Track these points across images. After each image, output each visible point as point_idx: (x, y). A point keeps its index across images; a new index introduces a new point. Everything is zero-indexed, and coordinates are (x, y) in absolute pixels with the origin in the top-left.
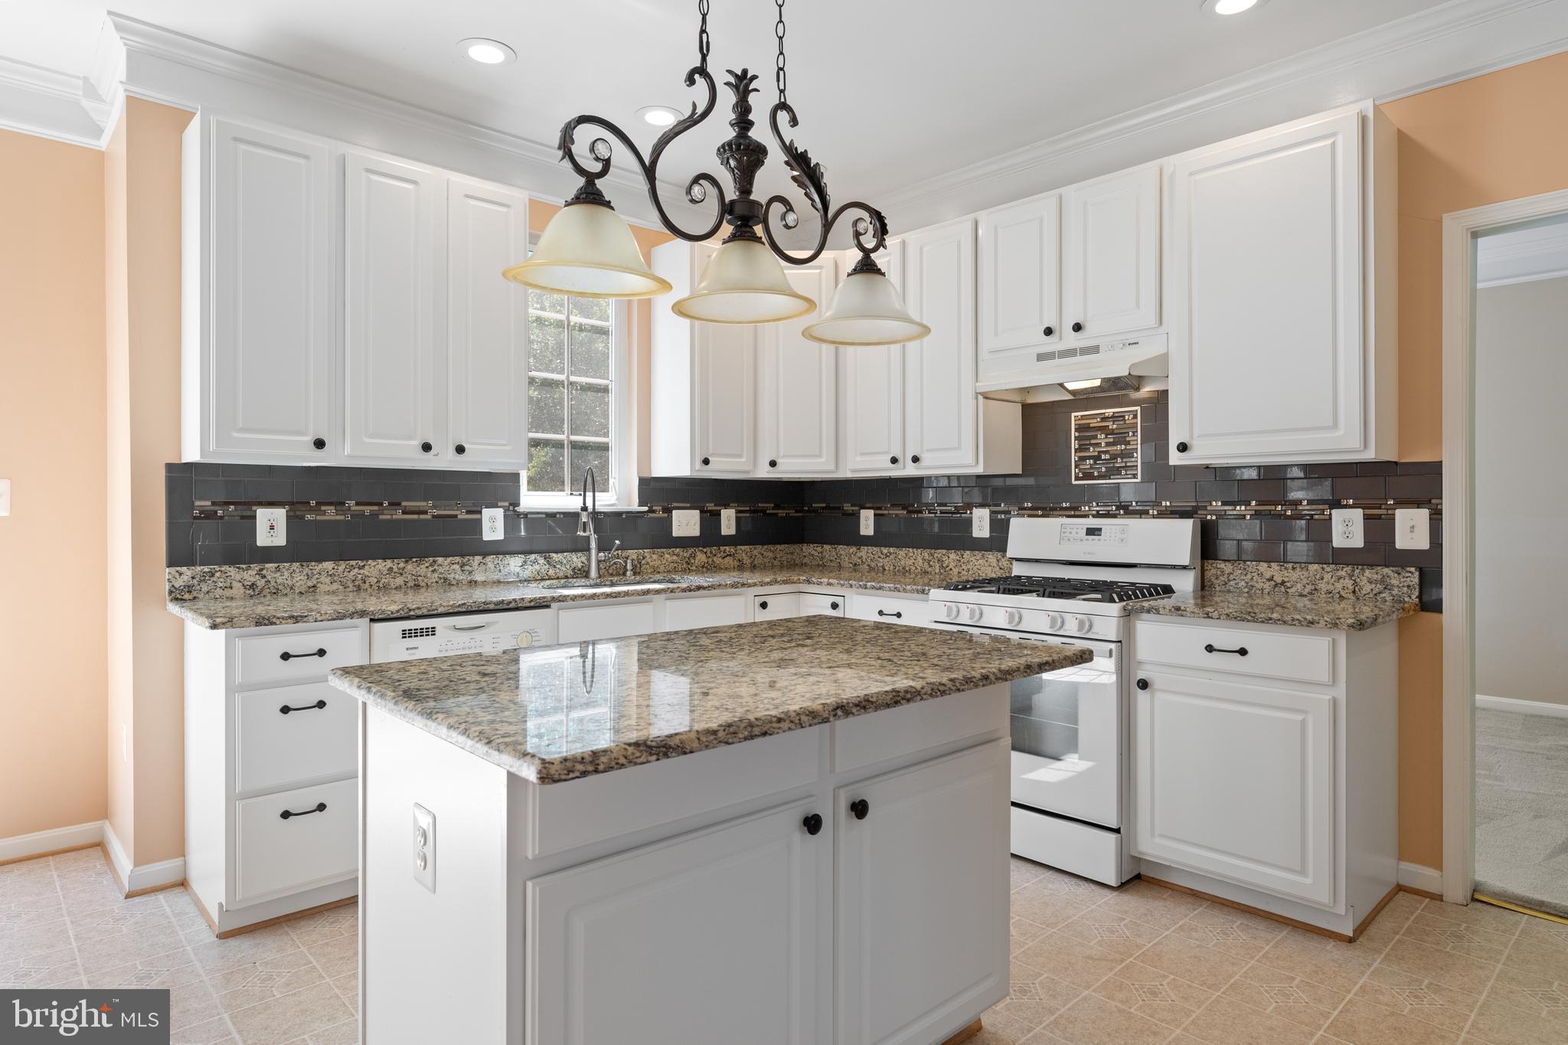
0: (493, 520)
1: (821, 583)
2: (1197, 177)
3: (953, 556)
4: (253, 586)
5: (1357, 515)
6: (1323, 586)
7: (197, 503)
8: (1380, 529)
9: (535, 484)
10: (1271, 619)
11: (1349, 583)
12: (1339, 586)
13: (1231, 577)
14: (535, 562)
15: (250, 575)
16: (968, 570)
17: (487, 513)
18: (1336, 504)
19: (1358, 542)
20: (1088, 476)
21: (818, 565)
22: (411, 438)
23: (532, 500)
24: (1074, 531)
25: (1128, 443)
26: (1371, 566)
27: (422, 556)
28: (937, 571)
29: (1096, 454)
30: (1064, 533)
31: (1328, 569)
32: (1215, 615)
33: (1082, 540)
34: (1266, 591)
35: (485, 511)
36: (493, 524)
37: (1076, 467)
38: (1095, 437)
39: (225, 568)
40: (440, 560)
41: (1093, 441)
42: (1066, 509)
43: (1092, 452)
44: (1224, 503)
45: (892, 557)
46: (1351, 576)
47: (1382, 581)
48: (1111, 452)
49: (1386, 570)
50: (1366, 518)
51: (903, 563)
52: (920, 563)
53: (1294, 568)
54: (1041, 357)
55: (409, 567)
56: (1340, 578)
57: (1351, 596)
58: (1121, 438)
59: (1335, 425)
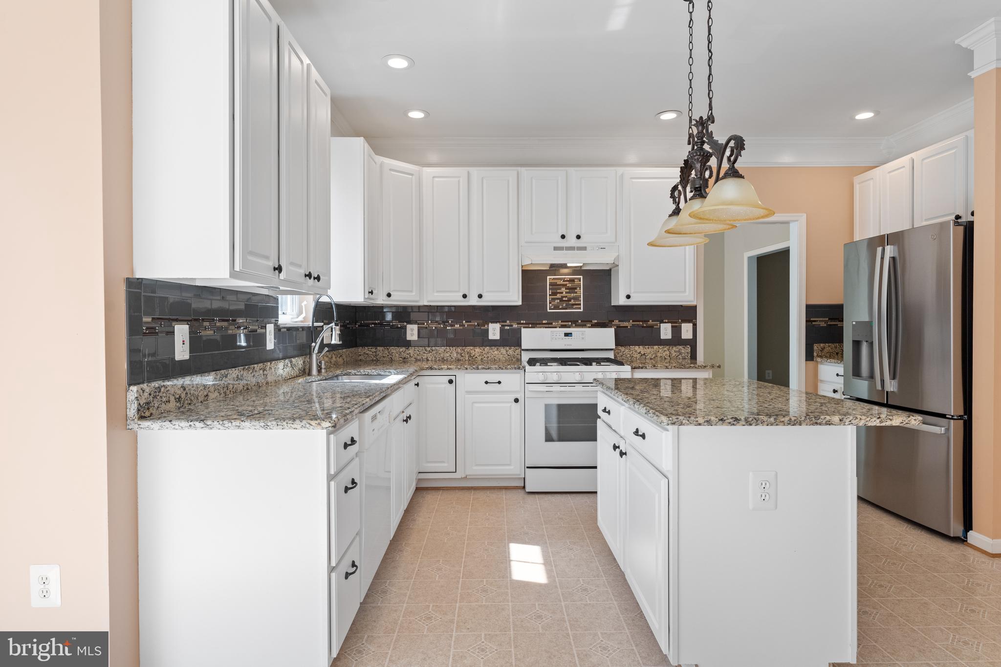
0: (270, 333)
1: (442, 368)
2: (634, 180)
3: (478, 350)
4: (179, 398)
5: (669, 326)
6: (659, 355)
7: (144, 320)
8: (676, 331)
10: (691, 367)
11: (668, 353)
12: (664, 354)
13: (624, 353)
14: (287, 365)
15: (178, 388)
16: (488, 357)
17: (268, 328)
18: (662, 322)
19: (669, 336)
20: (556, 307)
21: (373, 360)
24: (558, 335)
25: (576, 293)
26: (675, 345)
27: (249, 364)
28: (467, 359)
29: (560, 297)
30: (553, 335)
31: (661, 348)
32: (670, 367)
33: (562, 339)
34: (638, 358)
36: (270, 337)
37: (550, 303)
38: (560, 289)
40: (255, 366)
41: (558, 291)
42: (545, 324)
43: (559, 296)
44: (619, 321)
45: (434, 352)
46: (669, 350)
47: (679, 351)
48: (568, 297)
49: (680, 347)
50: (672, 327)
51: (442, 355)
52: (455, 355)
53: (648, 348)
54: (556, 249)
56: (665, 351)
57: (668, 358)
58: (572, 290)
59: (685, 291)
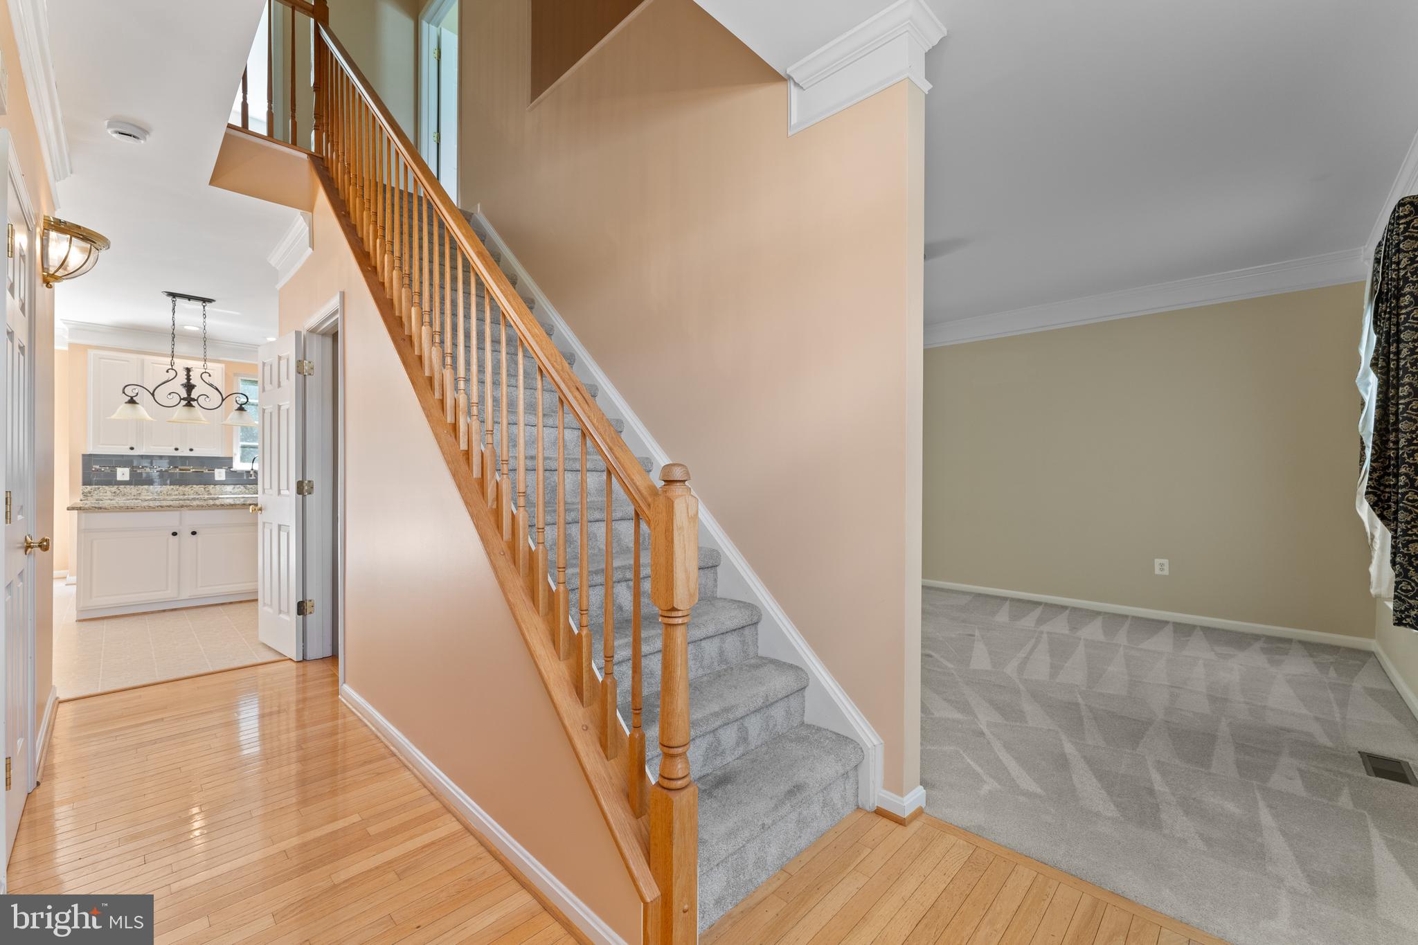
0: (220, 473)
4: (115, 492)
7: (94, 466)
9: (243, 459)
14: (239, 487)
15: (114, 488)
17: (217, 471)
22: (171, 446)
23: (238, 466)
27: (187, 484)
35: (216, 470)
36: (220, 474)
39: (104, 487)
40: (195, 486)
55: (181, 488)
